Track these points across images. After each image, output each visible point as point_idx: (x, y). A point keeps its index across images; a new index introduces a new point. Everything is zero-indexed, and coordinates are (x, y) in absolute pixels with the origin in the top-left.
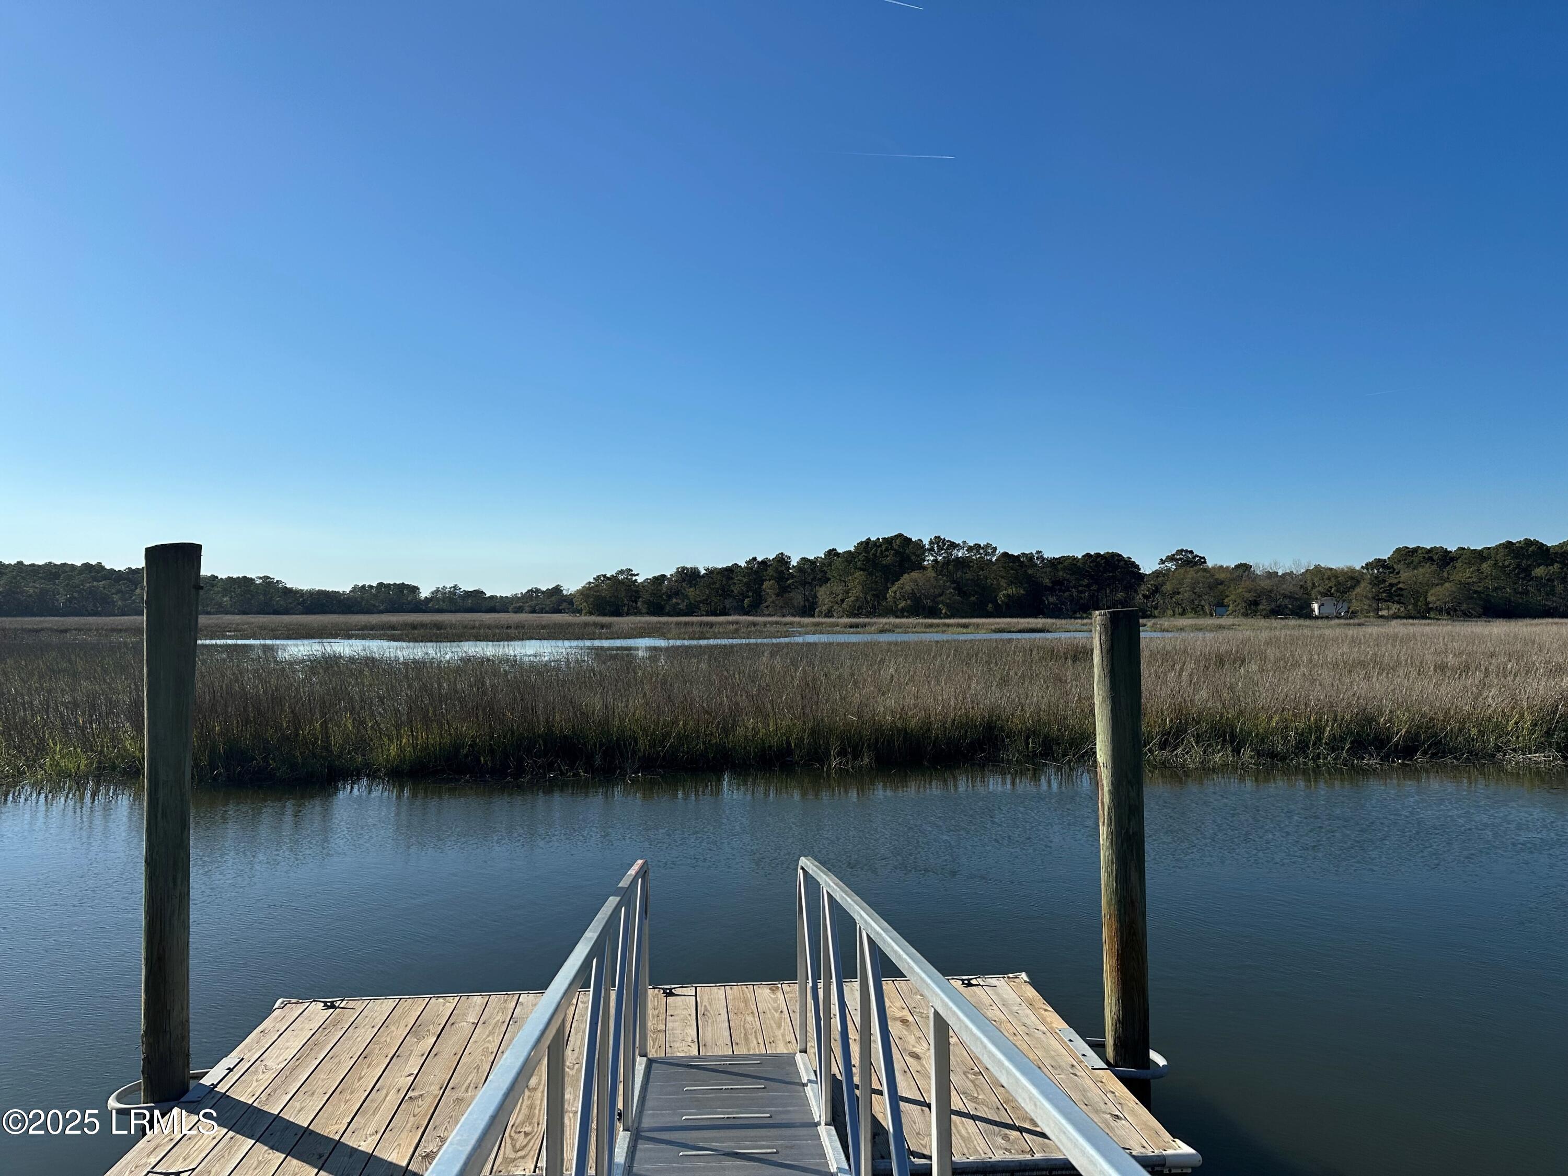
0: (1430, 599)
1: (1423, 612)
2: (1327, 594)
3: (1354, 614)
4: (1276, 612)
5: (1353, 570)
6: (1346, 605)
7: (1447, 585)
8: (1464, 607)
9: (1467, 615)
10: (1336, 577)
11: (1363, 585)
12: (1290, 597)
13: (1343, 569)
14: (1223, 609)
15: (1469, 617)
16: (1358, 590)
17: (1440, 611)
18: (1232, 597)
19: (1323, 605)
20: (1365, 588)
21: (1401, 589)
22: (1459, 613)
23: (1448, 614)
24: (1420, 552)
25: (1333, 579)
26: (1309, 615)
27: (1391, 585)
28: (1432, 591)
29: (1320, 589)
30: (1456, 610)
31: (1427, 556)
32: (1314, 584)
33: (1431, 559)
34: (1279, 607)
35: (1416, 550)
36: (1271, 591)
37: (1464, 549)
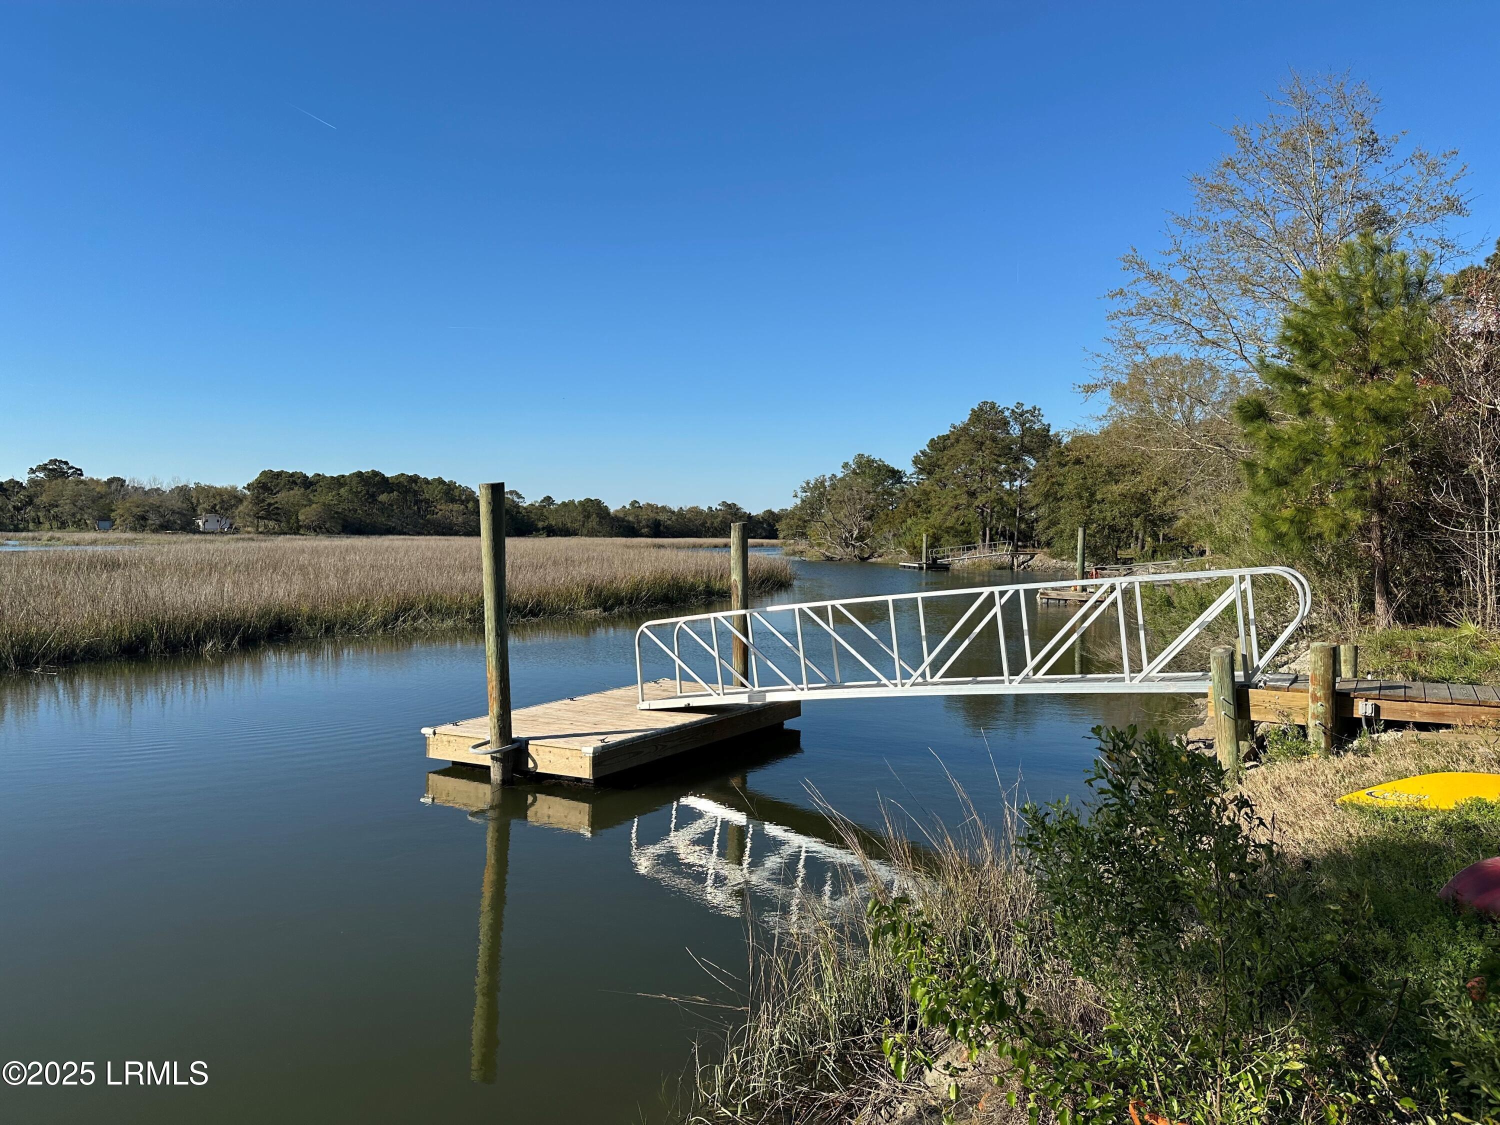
0: (301, 517)
1: (295, 530)
2: (213, 510)
3: (237, 531)
4: (165, 527)
5: (234, 489)
6: (229, 521)
7: (314, 506)
8: (328, 525)
9: (329, 532)
10: (221, 495)
11: (245, 503)
12: (178, 513)
13: (226, 489)
14: (107, 524)
15: (332, 533)
16: (241, 508)
17: (308, 528)
18: (120, 511)
19: (207, 521)
20: (247, 506)
21: (277, 508)
22: (324, 530)
23: (315, 531)
24: (283, 475)
25: (217, 497)
26: (196, 531)
27: (270, 505)
28: (303, 511)
29: (205, 506)
30: (321, 528)
31: (291, 479)
32: (198, 501)
33: (295, 483)
34: (168, 522)
35: (279, 474)
36: (158, 507)
37: (319, 475)
